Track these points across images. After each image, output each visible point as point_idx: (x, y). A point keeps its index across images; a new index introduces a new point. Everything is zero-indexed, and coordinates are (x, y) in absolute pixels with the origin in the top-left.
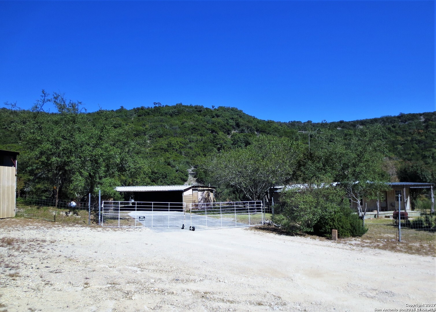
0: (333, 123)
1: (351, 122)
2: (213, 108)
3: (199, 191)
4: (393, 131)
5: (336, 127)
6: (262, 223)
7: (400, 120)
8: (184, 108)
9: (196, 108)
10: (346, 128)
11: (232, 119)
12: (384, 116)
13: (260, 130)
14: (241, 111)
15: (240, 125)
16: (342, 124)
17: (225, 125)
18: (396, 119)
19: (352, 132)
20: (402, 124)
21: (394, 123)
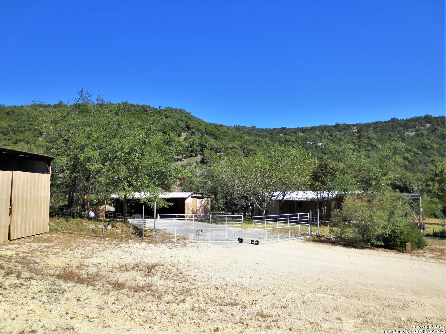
0: (276, 129)
1: (292, 129)
2: (160, 108)
3: (197, 198)
4: (330, 139)
5: (278, 133)
6: (309, 235)
7: (336, 130)
8: (131, 107)
9: (143, 108)
10: (288, 134)
11: (182, 120)
12: (322, 125)
13: (210, 133)
14: (189, 113)
15: (190, 128)
16: (284, 130)
17: (175, 127)
18: (333, 129)
19: (293, 139)
20: (338, 133)
21: (331, 132)
